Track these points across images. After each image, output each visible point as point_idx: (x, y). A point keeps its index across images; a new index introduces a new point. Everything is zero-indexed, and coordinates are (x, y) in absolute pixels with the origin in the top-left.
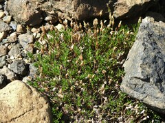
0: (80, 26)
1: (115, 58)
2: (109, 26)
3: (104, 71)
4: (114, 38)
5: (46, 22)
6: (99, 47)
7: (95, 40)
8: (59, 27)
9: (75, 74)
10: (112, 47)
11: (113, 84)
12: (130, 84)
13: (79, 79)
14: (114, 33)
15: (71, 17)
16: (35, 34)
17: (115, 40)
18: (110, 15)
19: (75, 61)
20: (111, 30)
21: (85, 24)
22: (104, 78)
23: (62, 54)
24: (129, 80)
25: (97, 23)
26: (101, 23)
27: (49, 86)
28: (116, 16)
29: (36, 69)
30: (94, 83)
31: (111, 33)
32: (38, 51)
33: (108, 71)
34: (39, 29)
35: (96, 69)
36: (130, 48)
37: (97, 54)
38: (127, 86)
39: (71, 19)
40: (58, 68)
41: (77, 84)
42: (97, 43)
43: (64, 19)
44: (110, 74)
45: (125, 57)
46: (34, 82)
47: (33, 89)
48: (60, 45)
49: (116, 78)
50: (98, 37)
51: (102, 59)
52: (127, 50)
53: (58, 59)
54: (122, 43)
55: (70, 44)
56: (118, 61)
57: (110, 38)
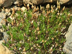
0: (38, 8)
1: (60, 31)
2: (57, 9)
3: (53, 39)
4: (60, 18)
5: (15, 5)
6: (50, 23)
7: (47, 19)
8: (23, 9)
9: (33, 40)
10: (58, 23)
11: (58, 47)
12: (69, 47)
13: (36, 43)
14: (59, 14)
15: (31, 2)
16: (7, 13)
17: (61, 19)
18: (58, 2)
19: (34, 31)
20: (58, 12)
21: (41, 7)
22: (52, 43)
23: (25, 26)
24: (68, 44)
25: (49, 7)
26: (52, 7)
27: (17, 47)
28: (62, 3)
29: (8, 36)
30: (46, 46)
31: (58, 14)
32: (9, 24)
33: (55, 39)
34: (10, 10)
35: (47, 37)
36: (70, 25)
37: (48, 27)
38: (67, 48)
39: (31, 4)
40: (22, 35)
41: (35, 46)
42: (49, 20)
43: (27, 4)
44: (56, 41)
45: (66, 30)
46: (7, 44)
47: (6, 48)
48: (24, 20)
49: (60, 43)
50: (49, 17)
51: (52, 31)
52: (68, 26)
53: (22, 30)
54: (65, 21)
55: (31, 20)
56: (62, 32)
57: (57, 17)
